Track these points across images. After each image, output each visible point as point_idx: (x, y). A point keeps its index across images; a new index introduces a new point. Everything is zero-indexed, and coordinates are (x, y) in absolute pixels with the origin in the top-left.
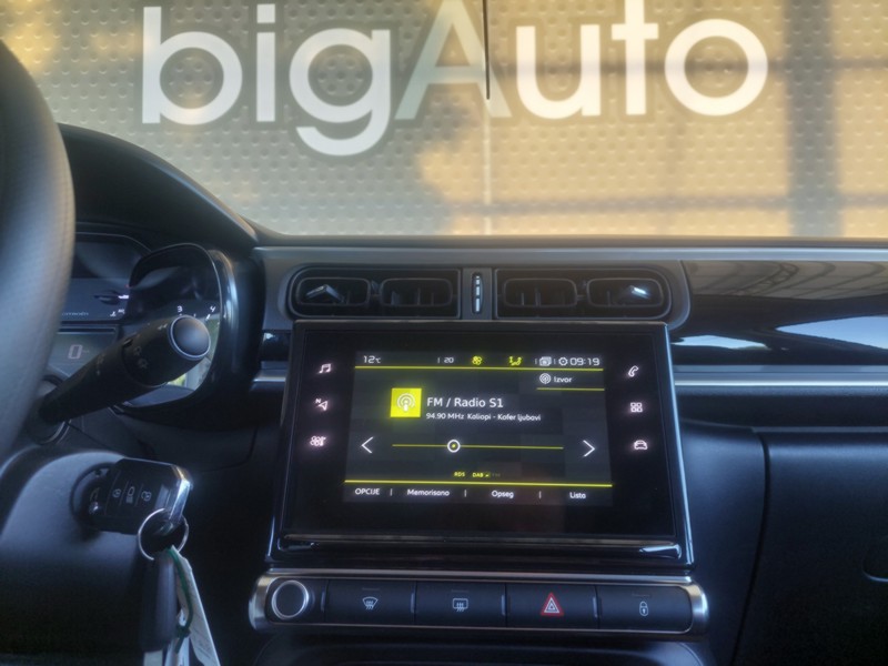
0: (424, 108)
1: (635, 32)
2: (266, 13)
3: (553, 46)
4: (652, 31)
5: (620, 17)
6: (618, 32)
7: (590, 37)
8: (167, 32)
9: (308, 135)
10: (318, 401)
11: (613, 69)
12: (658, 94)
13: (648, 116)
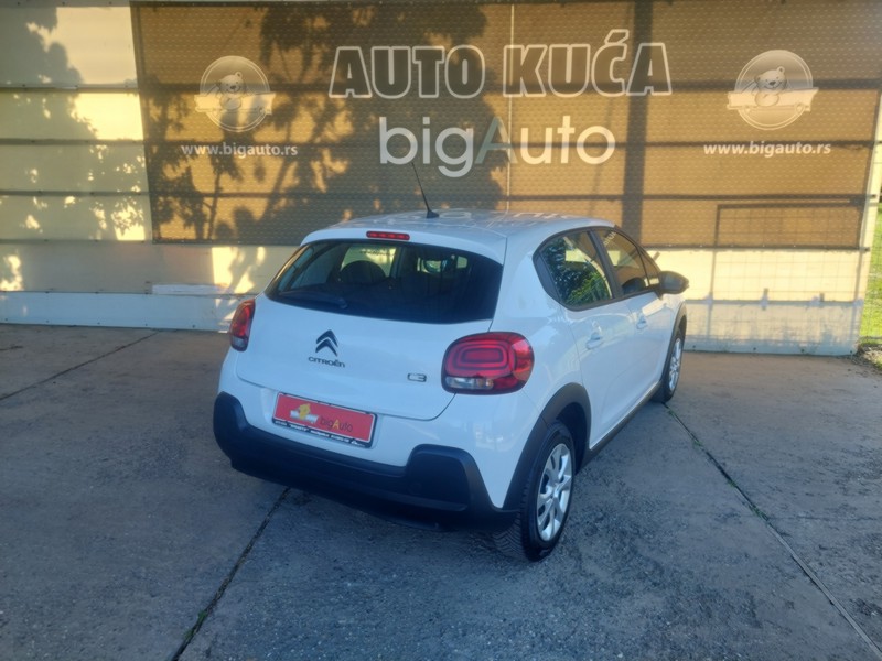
0: (486, 160)
1: (566, 131)
2: (426, 121)
3: (535, 135)
4: (573, 130)
5: (561, 125)
6: (560, 131)
7: (549, 132)
9: (443, 170)
11: (557, 145)
12: (573, 156)
13: (569, 164)
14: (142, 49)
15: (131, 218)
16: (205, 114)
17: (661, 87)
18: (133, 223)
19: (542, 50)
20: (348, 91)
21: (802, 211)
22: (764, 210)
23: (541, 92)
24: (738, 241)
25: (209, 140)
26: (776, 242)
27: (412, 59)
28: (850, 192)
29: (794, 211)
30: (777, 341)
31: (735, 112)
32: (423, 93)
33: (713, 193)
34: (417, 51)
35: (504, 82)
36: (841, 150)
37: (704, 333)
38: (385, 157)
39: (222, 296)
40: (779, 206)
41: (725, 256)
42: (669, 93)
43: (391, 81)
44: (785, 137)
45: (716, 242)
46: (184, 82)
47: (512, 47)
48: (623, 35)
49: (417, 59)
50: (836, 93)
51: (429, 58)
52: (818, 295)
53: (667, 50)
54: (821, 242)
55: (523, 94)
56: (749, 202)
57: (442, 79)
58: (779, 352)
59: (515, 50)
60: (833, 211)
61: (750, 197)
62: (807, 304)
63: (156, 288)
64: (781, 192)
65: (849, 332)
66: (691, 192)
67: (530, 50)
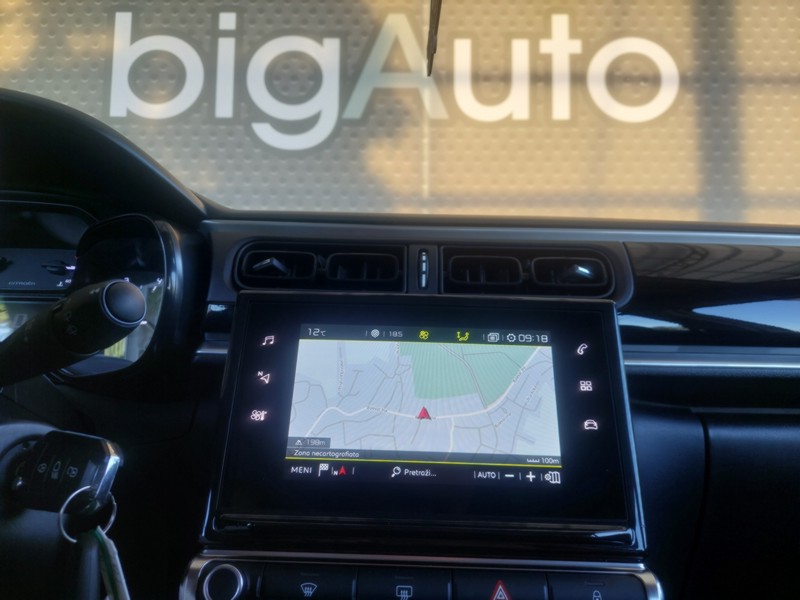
0: (369, 109)
3: (487, 57)
5: (547, 33)
8: (137, 34)
10: (260, 373)
11: (541, 78)
12: (582, 103)
13: (572, 122)
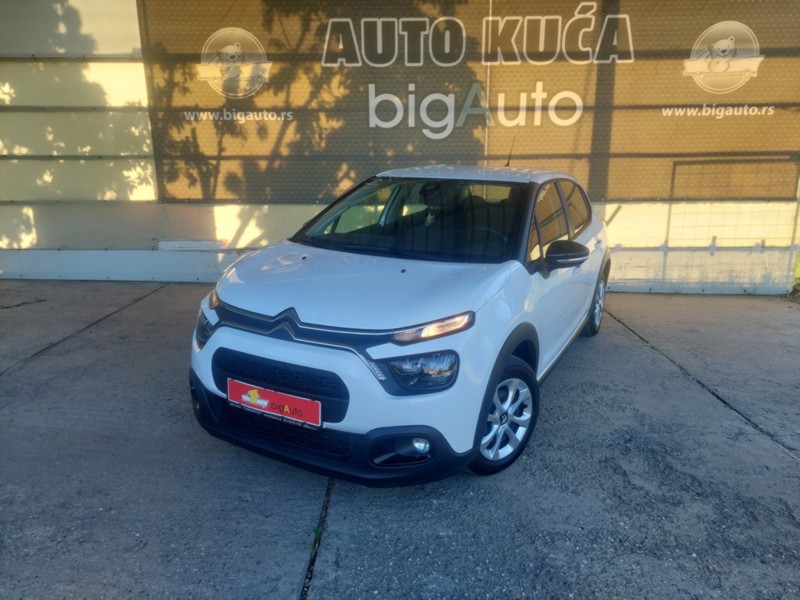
0: (465, 123)
1: (539, 96)
2: (412, 87)
3: (511, 100)
4: (545, 95)
5: (534, 90)
6: (533, 95)
7: (523, 97)
8: (378, 93)
9: (426, 132)
11: (531, 109)
12: (545, 118)
13: (541, 126)
14: (146, 21)
15: (139, 178)
16: (206, 82)
17: (625, 55)
18: (141, 183)
19: (517, 21)
20: (340, 60)
21: (748, 167)
22: (713, 166)
23: (516, 60)
24: (691, 193)
25: (210, 107)
26: (724, 194)
27: (399, 30)
28: (790, 149)
29: (740, 167)
30: (723, 283)
31: (690, 78)
32: (409, 61)
33: (669, 151)
34: (403, 23)
35: (483, 50)
36: (783, 112)
37: (660, 277)
38: (374, 121)
39: (224, 251)
40: (727, 162)
41: (679, 208)
42: (632, 61)
43: (380, 50)
44: (734, 100)
45: (671, 196)
46: (187, 52)
47: (490, 18)
48: (592, 7)
49: (404, 30)
50: (780, 60)
51: (414, 30)
52: (760, 242)
53: (631, 21)
54: (763, 194)
55: (500, 62)
56: (701, 159)
57: (426, 48)
58: (725, 292)
59: (493, 22)
60: (774, 166)
61: (702, 155)
62: (749, 249)
63: (162, 245)
64: (729, 150)
65: (786, 273)
66: (649, 151)
67: (507, 21)
